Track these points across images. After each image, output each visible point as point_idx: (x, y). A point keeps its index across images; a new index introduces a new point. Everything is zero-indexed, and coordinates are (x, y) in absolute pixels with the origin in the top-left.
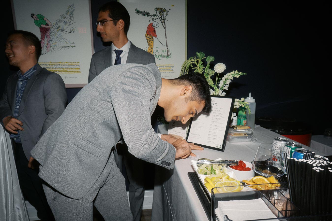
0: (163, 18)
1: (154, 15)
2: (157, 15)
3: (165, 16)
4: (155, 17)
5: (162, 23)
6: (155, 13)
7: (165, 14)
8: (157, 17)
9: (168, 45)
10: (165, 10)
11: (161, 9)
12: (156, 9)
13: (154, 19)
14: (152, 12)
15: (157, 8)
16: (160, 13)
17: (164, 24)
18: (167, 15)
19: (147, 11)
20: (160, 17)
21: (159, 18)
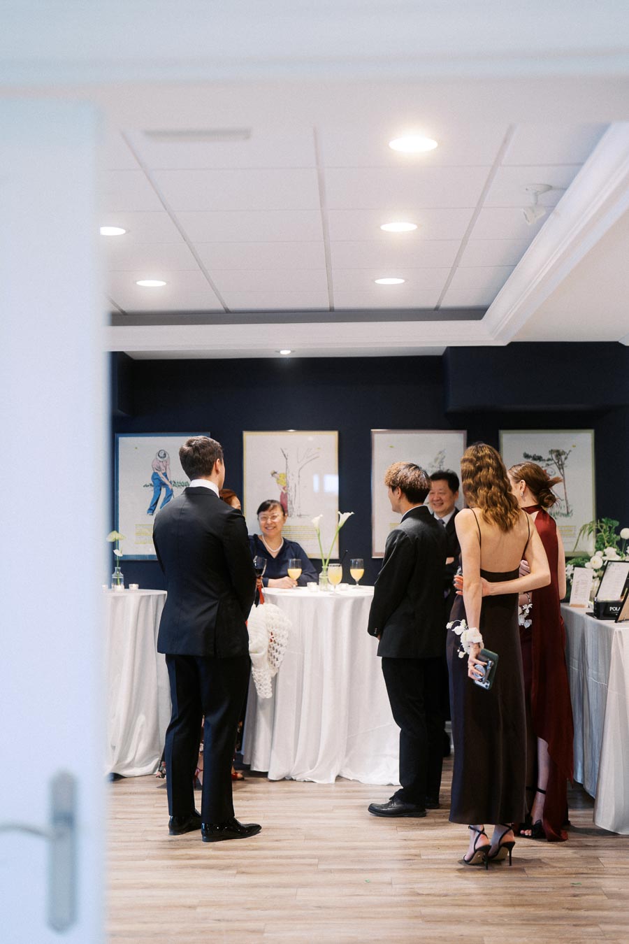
0: (560, 463)
1: (549, 460)
2: (553, 459)
3: (563, 460)
4: (550, 462)
5: (559, 469)
6: (550, 457)
7: (563, 457)
8: (553, 462)
9: (568, 498)
10: (564, 453)
11: (558, 451)
12: (551, 452)
13: (548, 465)
14: (546, 456)
15: (552, 450)
16: (557, 456)
17: (562, 471)
18: (566, 458)
19: (539, 455)
20: (557, 461)
21: (555, 463)
